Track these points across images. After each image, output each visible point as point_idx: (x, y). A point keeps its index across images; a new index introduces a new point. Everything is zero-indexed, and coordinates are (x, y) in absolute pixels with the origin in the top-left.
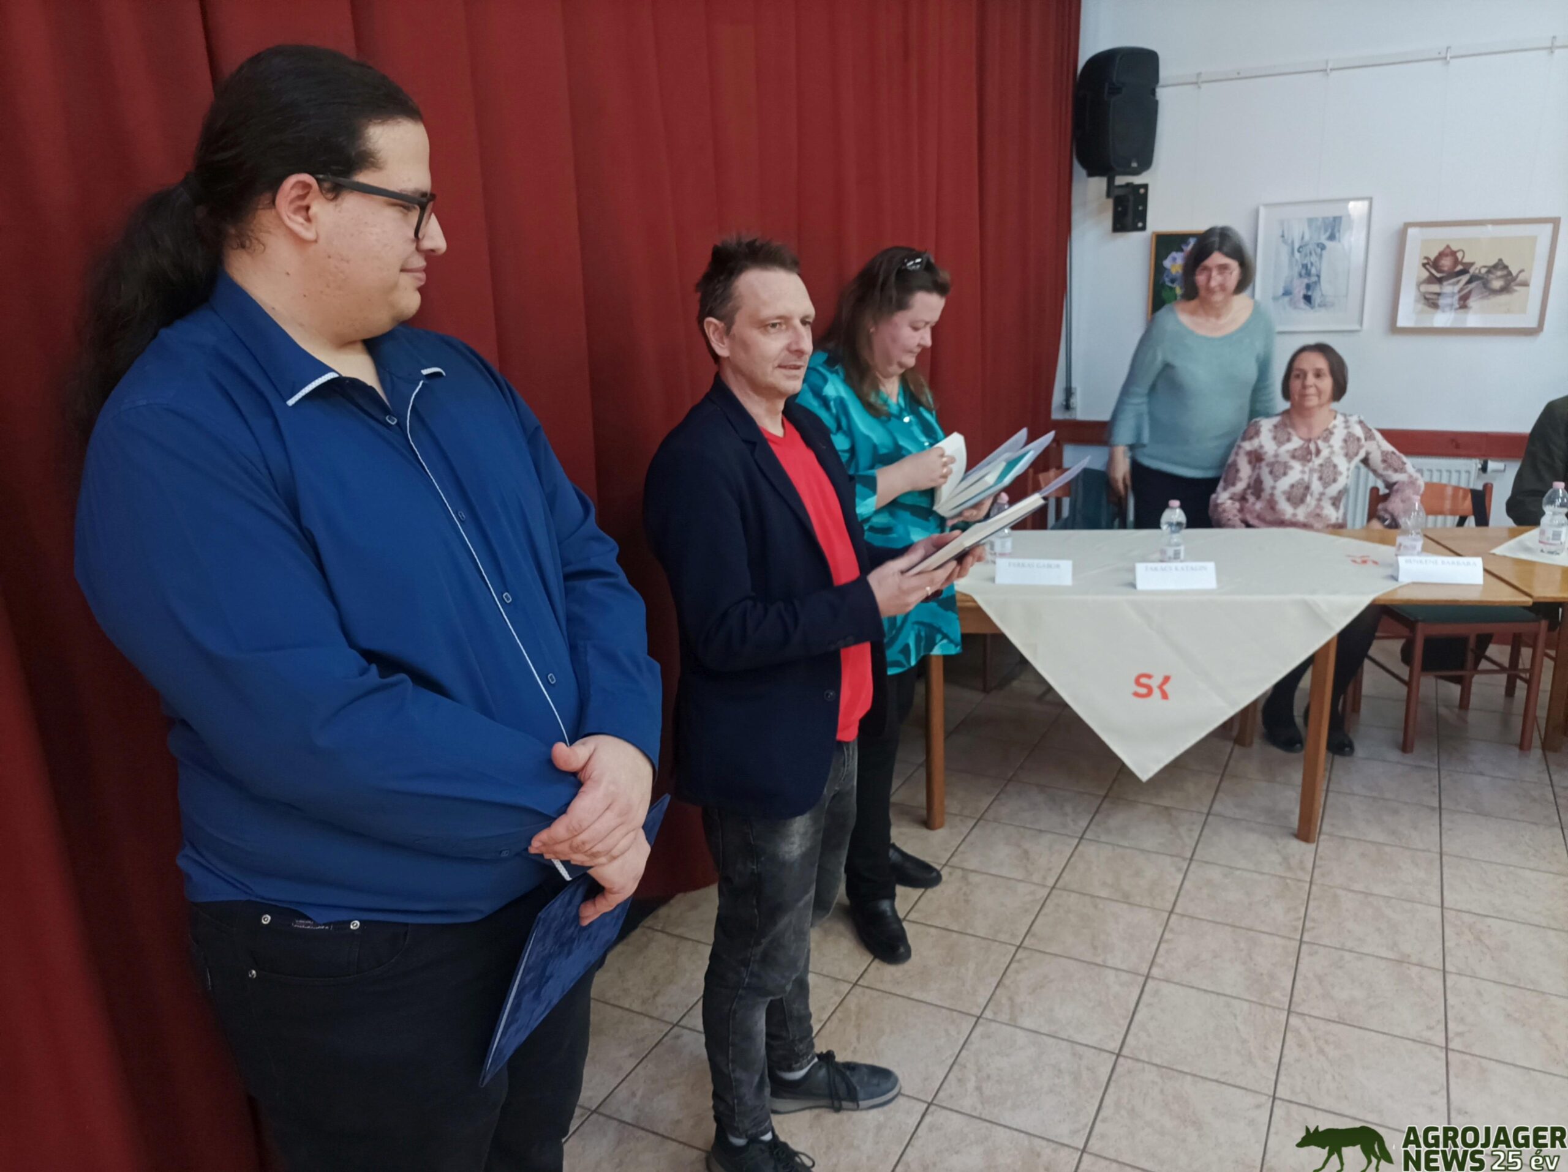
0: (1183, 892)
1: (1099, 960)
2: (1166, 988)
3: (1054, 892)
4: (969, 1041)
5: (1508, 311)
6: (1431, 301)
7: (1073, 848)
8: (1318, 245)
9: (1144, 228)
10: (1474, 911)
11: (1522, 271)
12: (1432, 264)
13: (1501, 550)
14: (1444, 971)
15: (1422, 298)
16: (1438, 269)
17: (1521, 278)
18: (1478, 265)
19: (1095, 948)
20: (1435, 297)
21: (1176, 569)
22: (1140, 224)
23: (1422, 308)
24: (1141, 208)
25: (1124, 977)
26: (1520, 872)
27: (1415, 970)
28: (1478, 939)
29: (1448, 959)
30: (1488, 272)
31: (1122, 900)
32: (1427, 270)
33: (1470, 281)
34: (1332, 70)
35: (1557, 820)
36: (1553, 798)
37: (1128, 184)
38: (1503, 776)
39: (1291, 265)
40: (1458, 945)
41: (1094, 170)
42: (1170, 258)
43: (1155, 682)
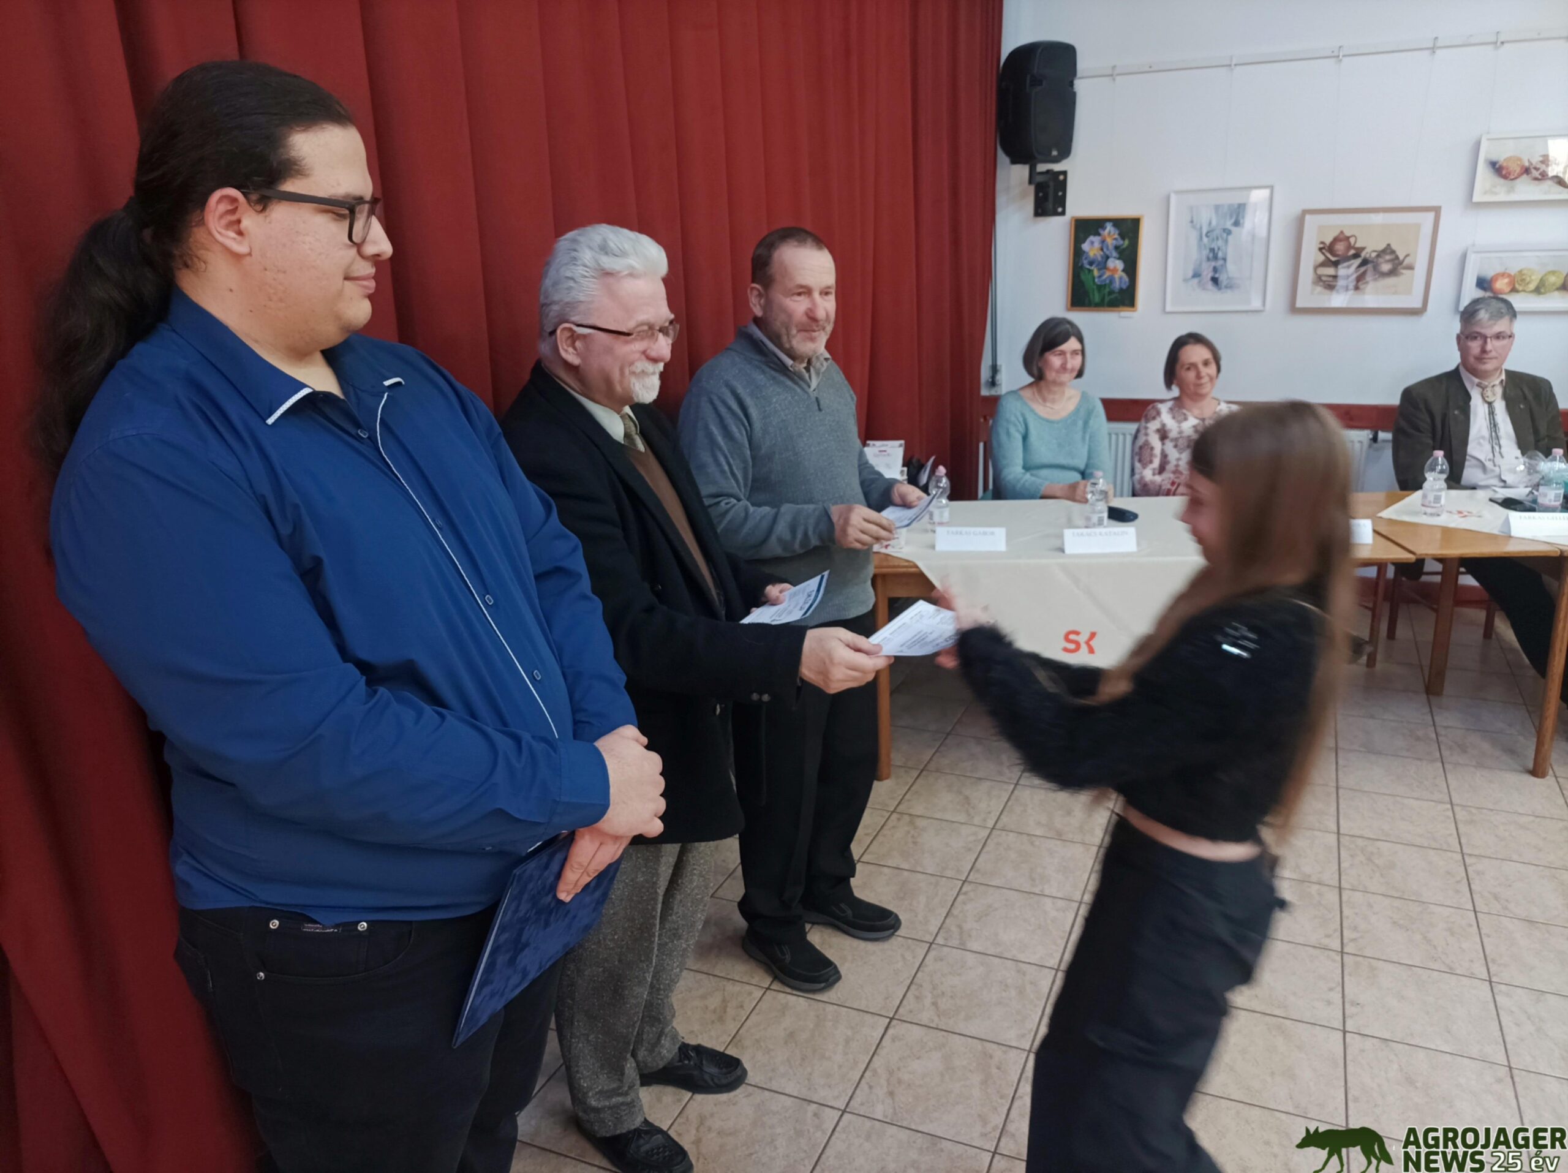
1: (1038, 891)
3: (994, 831)
5: (1395, 293)
6: (1327, 283)
7: (1009, 793)
8: (1224, 230)
9: (1063, 213)
10: (1366, 836)
11: (1407, 256)
12: (1327, 248)
13: (1388, 513)
14: (1340, 888)
15: (1319, 279)
16: (1333, 254)
17: (1407, 262)
18: (1368, 250)
19: (1033, 880)
20: (1331, 279)
21: (1101, 534)
22: (1060, 210)
23: (1319, 289)
24: (1060, 194)
25: (1060, 903)
26: (1406, 801)
27: (1316, 887)
28: (1369, 859)
29: (1343, 877)
30: (1378, 256)
31: (1056, 837)
32: (1323, 254)
33: (1362, 265)
34: (1236, 65)
35: (1438, 755)
36: (1435, 736)
37: (1048, 171)
38: (1392, 718)
39: (1200, 249)
40: (1352, 865)
41: (1017, 158)
42: (1088, 241)
43: (1082, 639)
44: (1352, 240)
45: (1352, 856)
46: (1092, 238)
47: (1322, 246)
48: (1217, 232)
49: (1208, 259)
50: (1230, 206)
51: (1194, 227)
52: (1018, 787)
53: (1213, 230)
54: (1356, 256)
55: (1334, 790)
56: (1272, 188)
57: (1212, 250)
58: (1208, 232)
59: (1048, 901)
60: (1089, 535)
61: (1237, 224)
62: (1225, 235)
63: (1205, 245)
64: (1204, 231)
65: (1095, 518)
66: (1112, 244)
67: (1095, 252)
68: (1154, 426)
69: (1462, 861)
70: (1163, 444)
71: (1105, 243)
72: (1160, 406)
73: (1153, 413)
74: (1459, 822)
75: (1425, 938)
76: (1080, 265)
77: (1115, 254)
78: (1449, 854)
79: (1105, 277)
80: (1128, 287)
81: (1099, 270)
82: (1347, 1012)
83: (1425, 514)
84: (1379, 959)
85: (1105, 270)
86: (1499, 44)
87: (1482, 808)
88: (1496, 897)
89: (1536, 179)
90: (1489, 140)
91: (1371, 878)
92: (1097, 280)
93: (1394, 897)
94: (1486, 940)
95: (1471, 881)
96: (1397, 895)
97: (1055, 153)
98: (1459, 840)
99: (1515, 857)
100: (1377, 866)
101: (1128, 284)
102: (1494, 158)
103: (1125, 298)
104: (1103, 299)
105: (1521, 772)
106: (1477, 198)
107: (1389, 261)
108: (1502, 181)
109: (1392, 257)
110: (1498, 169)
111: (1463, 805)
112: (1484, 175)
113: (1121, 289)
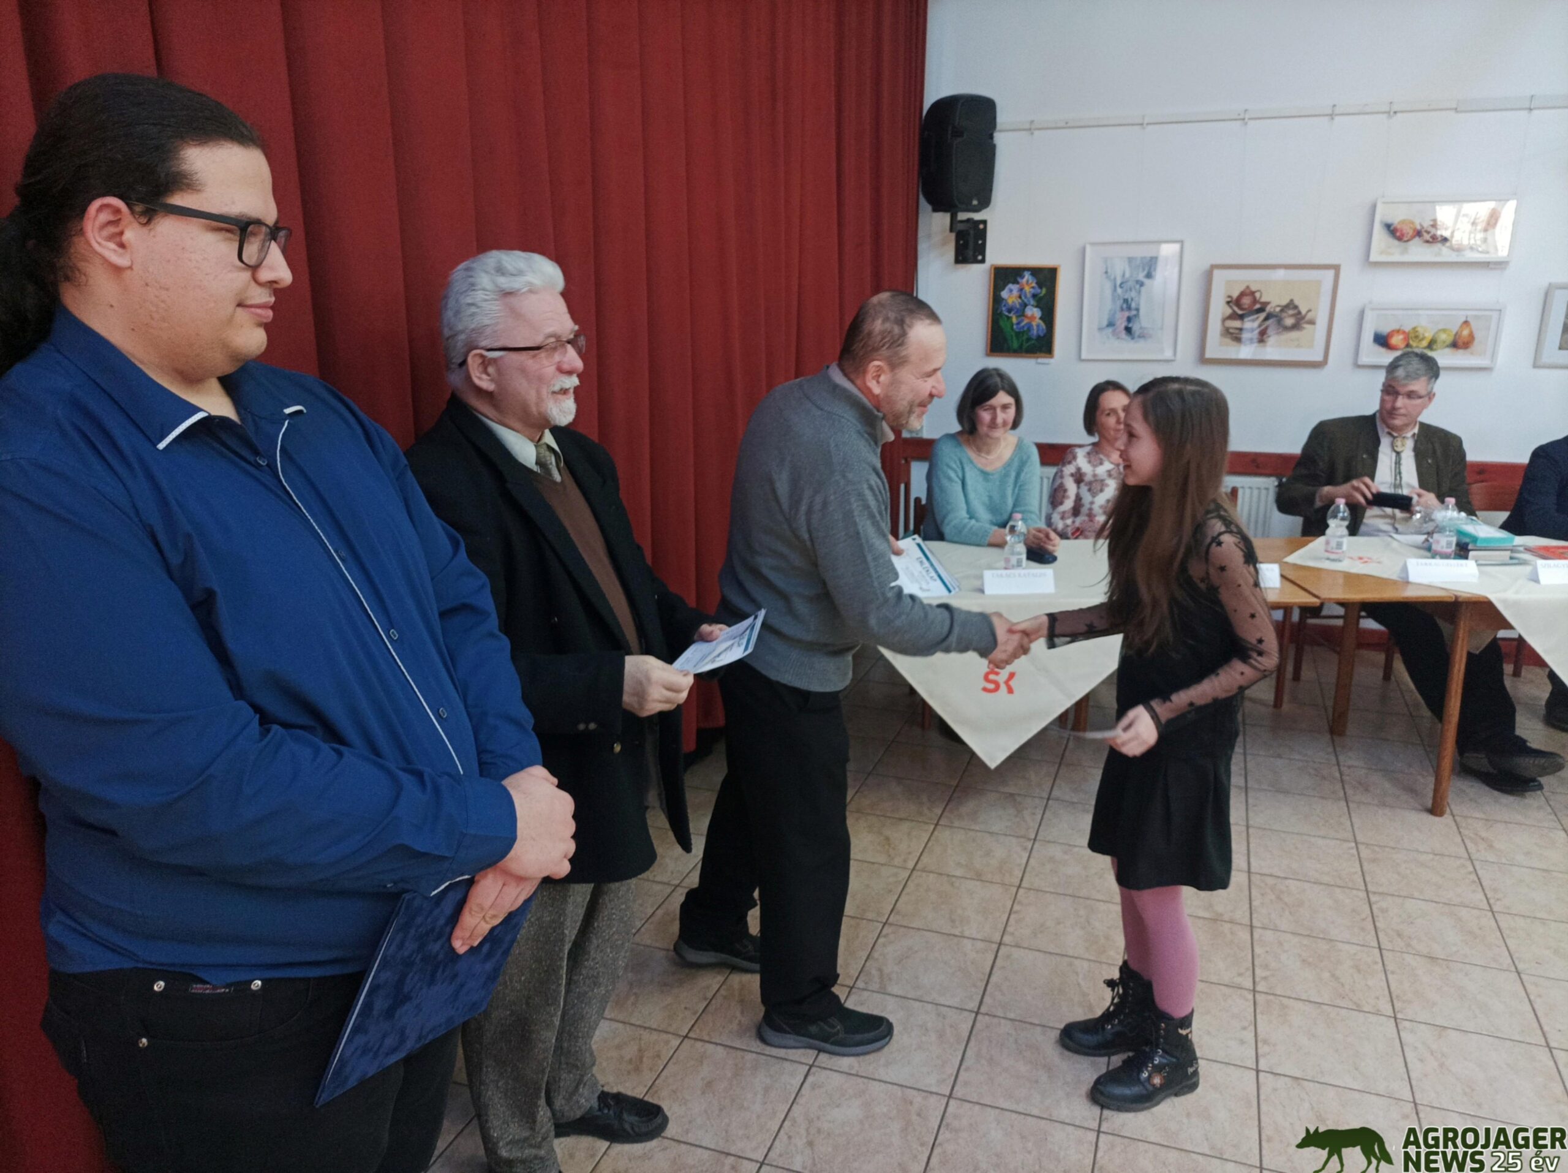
0: (1028, 869)
1: (957, 933)
2: (1017, 953)
3: (914, 872)
5: (1298, 346)
6: (1234, 335)
7: (929, 834)
8: (1137, 282)
9: (983, 261)
10: (1275, 874)
11: (1309, 311)
12: (1235, 302)
13: (1294, 558)
14: (1251, 926)
15: (1227, 332)
16: (1240, 307)
17: (1309, 316)
18: (1273, 305)
19: (953, 921)
20: (1237, 331)
21: (1019, 575)
22: (980, 258)
23: (1228, 340)
24: (980, 242)
25: (980, 945)
26: (1313, 840)
27: (1227, 926)
28: (1279, 898)
29: (1254, 916)
30: (1282, 311)
31: (976, 878)
32: (1231, 307)
33: (1266, 319)
34: (1148, 124)
35: (1341, 794)
36: (1337, 775)
37: (969, 220)
38: (1297, 757)
39: (1114, 300)
40: (1262, 903)
41: (938, 206)
42: (1007, 289)
43: (1001, 680)
44: (1257, 295)
45: (1263, 895)
46: (1010, 286)
47: (1229, 299)
48: (1131, 283)
49: (1122, 309)
50: (1142, 258)
51: (1108, 278)
52: (939, 827)
53: (1126, 282)
54: (1261, 310)
55: (1244, 829)
56: (1182, 242)
57: (1126, 301)
58: (1122, 283)
59: (968, 944)
60: (1008, 576)
61: (1149, 276)
62: (1138, 286)
63: (1119, 296)
64: (1118, 283)
65: (1014, 560)
66: (1030, 292)
67: (1014, 299)
68: (1069, 469)
69: (1367, 899)
70: (1078, 487)
71: (1023, 291)
72: (1077, 451)
73: (1069, 457)
74: (1363, 860)
75: (1333, 975)
76: (999, 311)
77: (1032, 302)
78: (1355, 892)
79: (1023, 324)
80: (1045, 336)
81: (1017, 317)
82: (1260, 1051)
83: (1328, 559)
84: (1289, 998)
85: (1023, 318)
86: (1392, 113)
87: (1385, 847)
88: (1399, 935)
89: (1427, 242)
90: (1384, 203)
91: (1281, 916)
92: (1015, 327)
93: (1301, 935)
94: (1390, 977)
95: (1376, 919)
96: (1306, 933)
97: (975, 202)
98: (1364, 880)
99: (1416, 895)
100: (1286, 904)
101: (1045, 331)
102: (1389, 221)
103: (1043, 345)
104: (1021, 347)
105: (1421, 810)
106: (1374, 257)
107: (1292, 316)
108: (1396, 242)
109: (1294, 312)
110: (1392, 231)
111: (1367, 845)
112: (1380, 236)
113: (1039, 337)
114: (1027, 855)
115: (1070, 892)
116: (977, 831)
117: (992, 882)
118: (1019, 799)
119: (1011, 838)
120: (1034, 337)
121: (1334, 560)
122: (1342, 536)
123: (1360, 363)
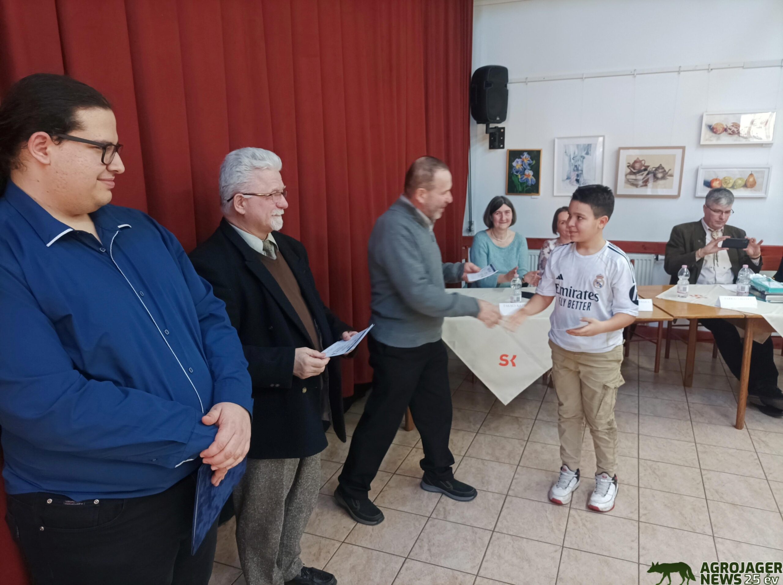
0: (523, 456)
1: (485, 489)
2: (515, 500)
3: (465, 457)
4: (425, 528)
5: (665, 188)
6: (631, 183)
7: (473, 438)
8: (582, 156)
9: (503, 148)
10: (652, 460)
11: (670, 170)
12: (631, 166)
13: (661, 296)
14: (639, 487)
15: (628, 181)
16: (634, 168)
17: (670, 173)
18: (651, 167)
19: (483, 483)
20: (633, 181)
22: (501, 146)
23: (630, 185)
24: (502, 138)
25: (497, 495)
26: (673, 441)
27: (626, 487)
28: (654, 472)
29: (640, 481)
30: (656, 170)
31: (496, 461)
32: (630, 169)
33: (648, 174)
34: (585, 78)
35: (689, 418)
36: (687, 408)
37: (495, 127)
38: (666, 398)
39: (570, 166)
40: (645, 475)
41: (480, 121)
42: (515, 161)
43: (509, 359)
44: (643, 162)
45: (645, 470)
46: (517, 160)
47: (629, 165)
48: (578, 157)
49: (574, 170)
50: (584, 145)
51: (567, 155)
52: (478, 434)
53: (576, 157)
54: (645, 170)
55: (637, 435)
56: (604, 136)
57: (576, 166)
58: (574, 158)
59: (490, 495)
61: (587, 153)
62: (582, 159)
63: (572, 164)
64: (572, 157)
66: (527, 163)
67: (519, 166)
68: (546, 251)
69: (700, 473)
71: (524, 162)
72: (550, 242)
73: (545, 245)
74: (699, 453)
75: (681, 513)
76: (512, 172)
77: (528, 168)
78: (695, 469)
79: (524, 179)
80: (535, 184)
81: (521, 175)
82: (641, 553)
84: (657, 525)
85: (524, 175)
86: (710, 70)
87: (710, 445)
88: (717, 492)
89: (730, 134)
90: (707, 115)
91: (654, 482)
92: (520, 180)
93: (666, 492)
94: (711, 514)
95: (704, 483)
96: (667, 491)
97: (498, 119)
98: (699, 462)
99: (726, 471)
100: (658, 475)
101: (535, 182)
102: (710, 124)
103: (534, 189)
104: (523, 189)
105: (730, 426)
106: (702, 142)
107: (662, 172)
108: (714, 135)
109: (663, 170)
110: (712, 129)
111: (701, 444)
112: (705, 132)
113: (532, 185)
114: (523, 449)
115: (544, 468)
116: (498, 436)
117: (504, 463)
118: (520, 420)
119: (515, 440)
120: (530, 185)
121: (683, 297)
122: (686, 285)
123: (697, 196)
